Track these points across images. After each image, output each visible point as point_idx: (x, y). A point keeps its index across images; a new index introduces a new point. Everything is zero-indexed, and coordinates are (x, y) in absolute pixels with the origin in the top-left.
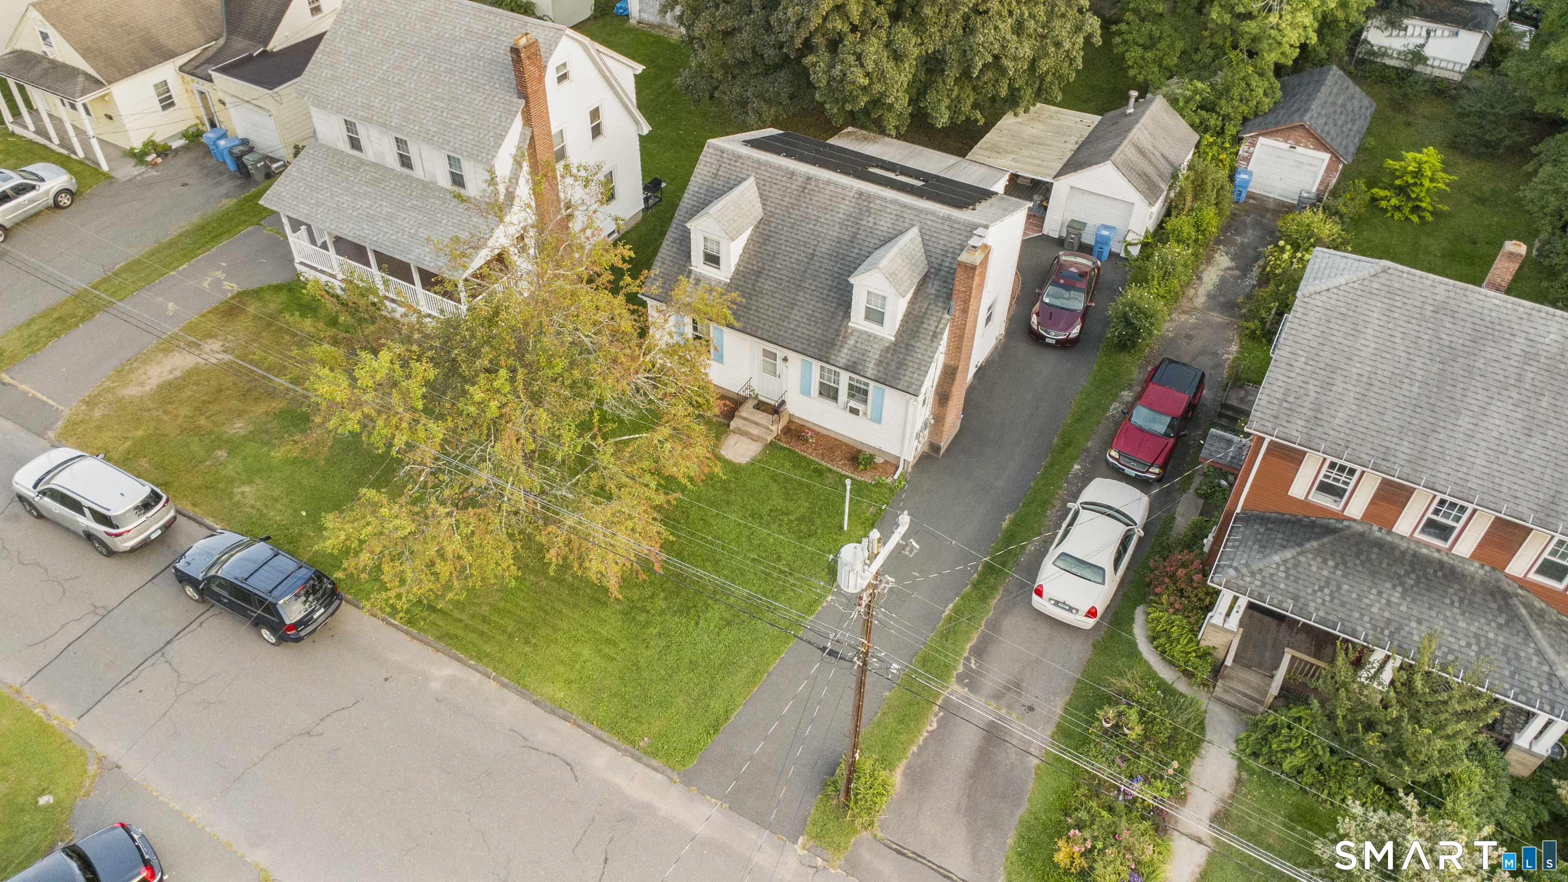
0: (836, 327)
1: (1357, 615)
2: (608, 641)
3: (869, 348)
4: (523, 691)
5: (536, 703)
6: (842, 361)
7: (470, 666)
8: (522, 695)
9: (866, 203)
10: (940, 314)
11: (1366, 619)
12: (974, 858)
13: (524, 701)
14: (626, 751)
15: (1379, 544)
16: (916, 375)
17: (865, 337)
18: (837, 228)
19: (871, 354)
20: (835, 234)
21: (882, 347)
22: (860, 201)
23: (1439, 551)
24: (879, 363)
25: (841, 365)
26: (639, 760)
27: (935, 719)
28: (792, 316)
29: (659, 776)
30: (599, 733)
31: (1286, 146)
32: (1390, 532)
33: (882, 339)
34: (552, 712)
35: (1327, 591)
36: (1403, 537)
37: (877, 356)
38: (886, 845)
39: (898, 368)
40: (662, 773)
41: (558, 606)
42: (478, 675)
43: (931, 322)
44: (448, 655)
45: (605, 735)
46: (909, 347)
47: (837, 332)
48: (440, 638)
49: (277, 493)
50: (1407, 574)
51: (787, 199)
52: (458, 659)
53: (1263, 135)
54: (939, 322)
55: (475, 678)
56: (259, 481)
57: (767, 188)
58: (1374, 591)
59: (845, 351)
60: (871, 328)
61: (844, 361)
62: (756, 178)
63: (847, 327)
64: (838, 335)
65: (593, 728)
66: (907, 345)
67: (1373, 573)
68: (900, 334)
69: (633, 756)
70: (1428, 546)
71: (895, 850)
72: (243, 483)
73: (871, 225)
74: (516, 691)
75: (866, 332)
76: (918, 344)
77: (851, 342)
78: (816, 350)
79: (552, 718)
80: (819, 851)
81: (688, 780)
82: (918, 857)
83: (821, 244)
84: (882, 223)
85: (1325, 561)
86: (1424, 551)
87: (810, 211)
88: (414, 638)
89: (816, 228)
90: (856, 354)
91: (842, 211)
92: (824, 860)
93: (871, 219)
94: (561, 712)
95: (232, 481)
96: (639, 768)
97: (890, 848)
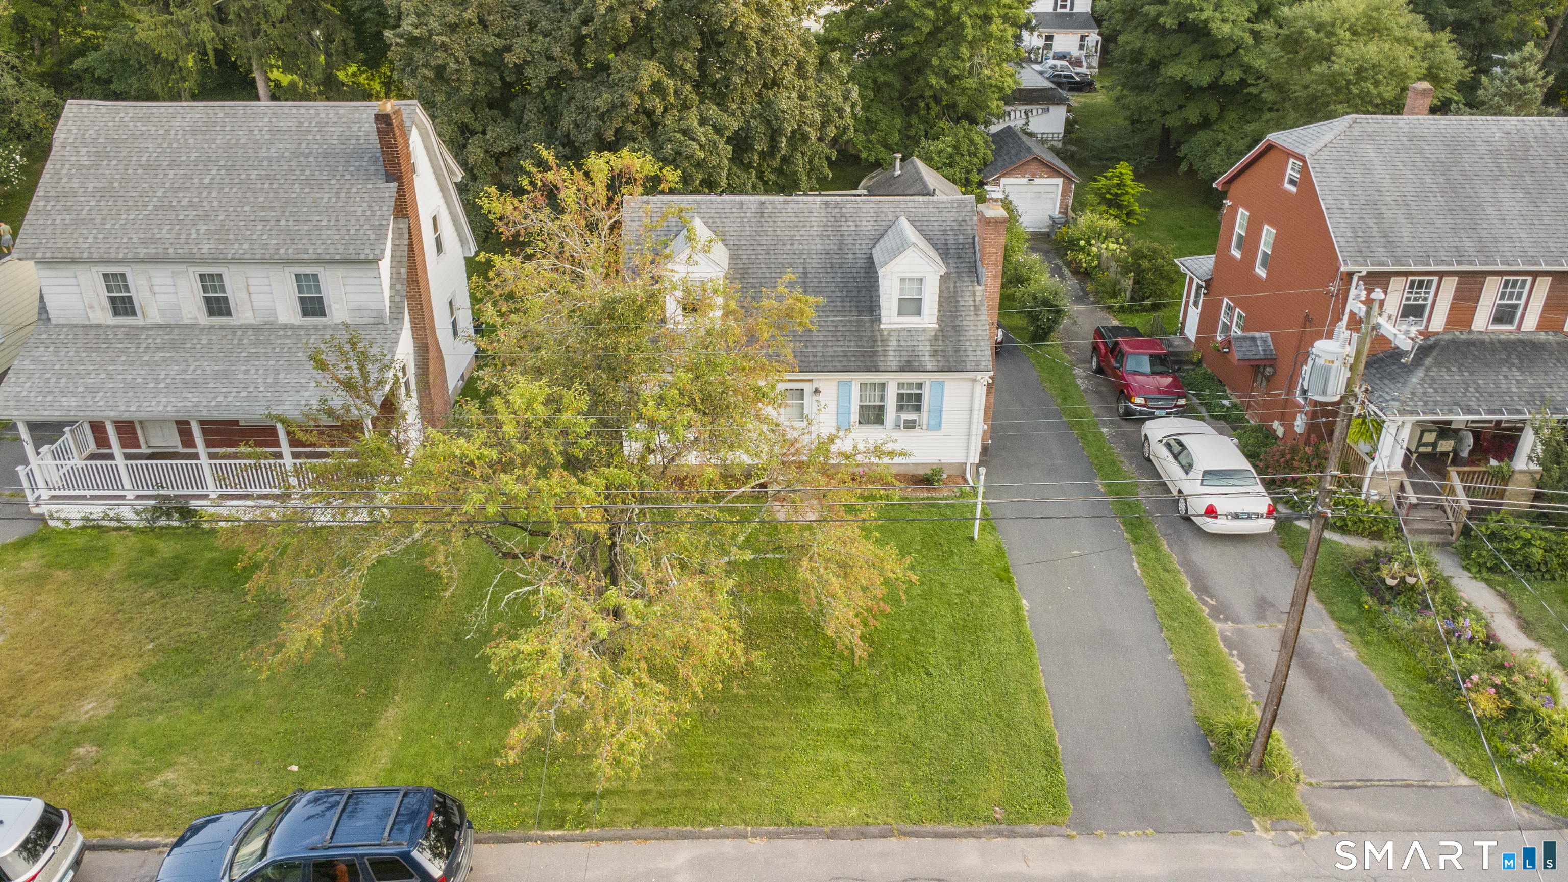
0: (868, 334)
1: (1508, 399)
2: (853, 732)
3: (916, 343)
4: (804, 831)
5: (832, 835)
6: (894, 365)
7: (708, 837)
8: (807, 835)
9: (837, 210)
10: (971, 288)
11: (1516, 398)
12: (1407, 757)
13: (814, 842)
14: (988, 832)
15: (1469, 344)
16: (979, 353)
17: (906, 333)
18: (818, 241)
19: (920, 348)
20: (819, 247)
21: (928, 338)
22: (829, 210)
23: (1511, 332)
24: (934, 353)
25: (894, 368)
26: (1012, 835)
27: (1235, 659)
28: (814, 339)
29: (1049, 841)
30: (941, 829)
31: (1025, 181)
32: (1470, 332)
33: (924, 330)
34: (863, 835)
35: (1471, 390)
36: (1481, 332)
37: (928, 348)
38: (1329, 787)
39: (957, 351)
40: (1050, 835)
41: (759, 723)
42: (727, 842)
43: (967, 298)
44: (667, 837)
45: (948, 828)
46: (957, 329)
47: (873, 340)
48: (637, 822)
49: (227, 762)
50: (1509, 356)
51: (748, 229)
52: (684, 836)
53: (1003, 175)
54: (974, 295)
55: (728, 846)
56: (183, 759)
57: (719, 224)
58: (1501, 377)
59: (891, 353)
60: (910, 322)
61: (895, 364)
62: (702, 218)
63: (881, 331)
64: (876, 341)
65: (929, 827)
66: (954, 327)
67: (1488, 365)
68: (940, 319)
69: (1000, 834)
70: (1502, 332)
71: (1341, 787)
72: (155, 771)
73: (853, 228)
74: (797, 836)
75: (904, 329)
76: (965, 323)
77: (893, 343)
78: (859, 364)
79: (867, 843)
80: (1284, 824)
81: (1086, 828)
82: (1366, 783)
83: (808, 261)
84: (864, 223)
85: (1449, 370)
86: (1502, 337)
87: (779, 233)
88: (600, 839)
89: (795, 247)
90: (903, 353)
91: (815, 224)
92: (1297, 831)
93: (850, 223)
94: (872, 829)
95: (133, 776)
96: (1020, 843)
97: (1335, 788)
